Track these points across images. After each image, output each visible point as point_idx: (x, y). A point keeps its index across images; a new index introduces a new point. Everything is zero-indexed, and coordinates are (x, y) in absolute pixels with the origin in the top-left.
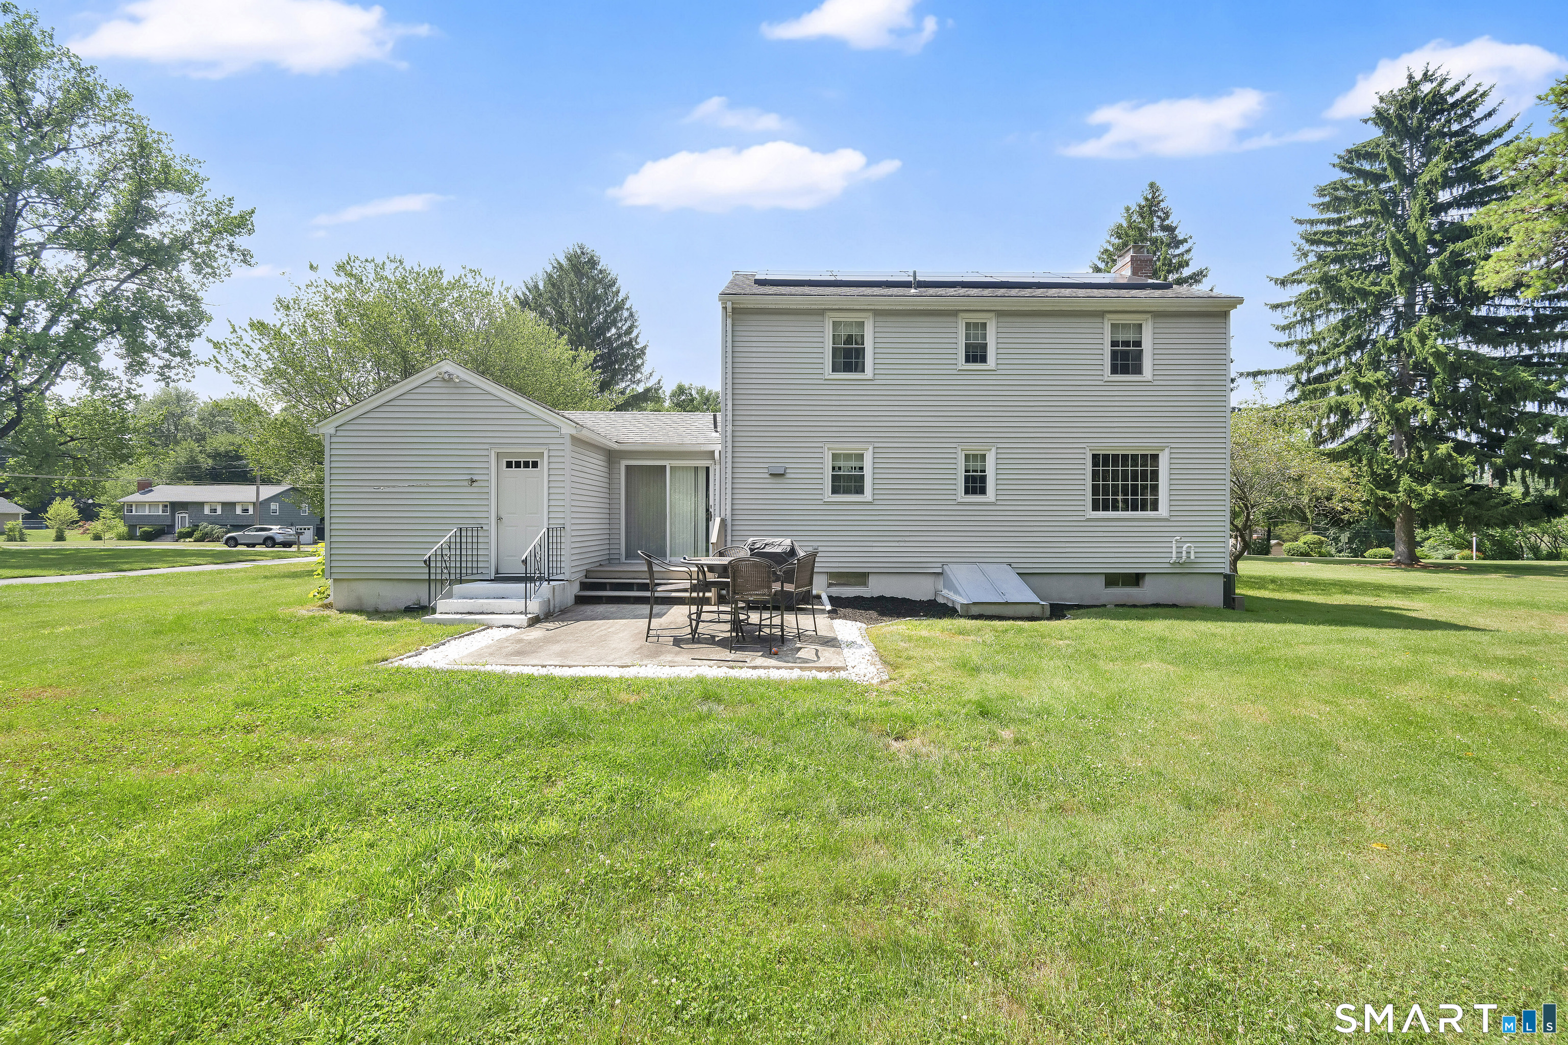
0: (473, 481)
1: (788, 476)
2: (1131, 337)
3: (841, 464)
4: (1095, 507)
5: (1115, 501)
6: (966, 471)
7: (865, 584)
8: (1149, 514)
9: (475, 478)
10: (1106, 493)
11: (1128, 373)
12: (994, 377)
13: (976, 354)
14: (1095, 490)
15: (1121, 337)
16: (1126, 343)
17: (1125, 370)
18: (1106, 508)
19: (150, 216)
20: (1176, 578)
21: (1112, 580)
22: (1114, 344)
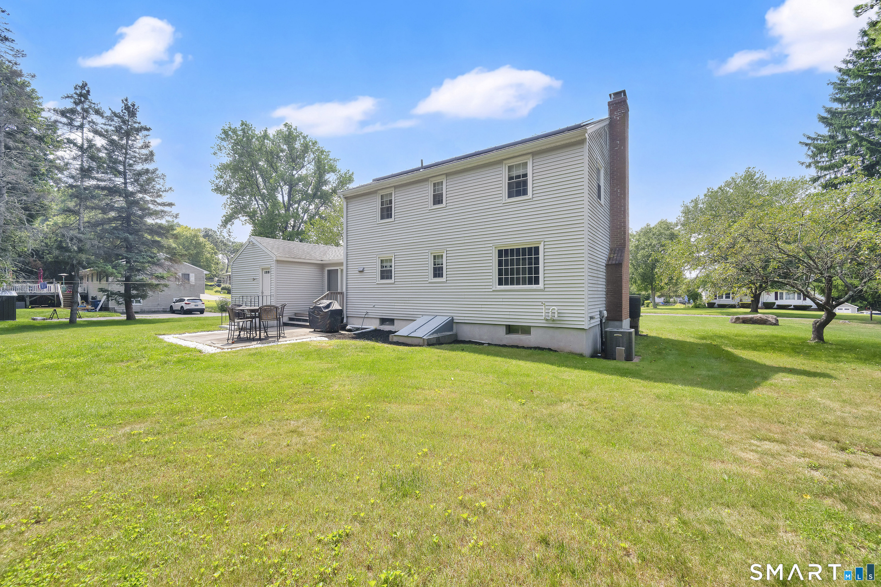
0: (254, 279)
1: (365, 272)
2: (521, 172)
3: (385, 264)
4: (500, 283)
5: (512, 279)
6: (435, 265)
7: (393, 324)
8: (534, 287)
9: (255, 278)
10: (506, 274)
11: (520, 195)
12: (445, 211)
13: (438, 199)
14: (500, 273)
15: (514, 173)
16: (518, 177)
17: (518, 194)
18: (506, 284)
19: (326, 183)
20: (552, 330)
21: (510, 329)
22: (510, 178)
